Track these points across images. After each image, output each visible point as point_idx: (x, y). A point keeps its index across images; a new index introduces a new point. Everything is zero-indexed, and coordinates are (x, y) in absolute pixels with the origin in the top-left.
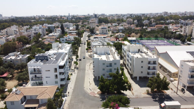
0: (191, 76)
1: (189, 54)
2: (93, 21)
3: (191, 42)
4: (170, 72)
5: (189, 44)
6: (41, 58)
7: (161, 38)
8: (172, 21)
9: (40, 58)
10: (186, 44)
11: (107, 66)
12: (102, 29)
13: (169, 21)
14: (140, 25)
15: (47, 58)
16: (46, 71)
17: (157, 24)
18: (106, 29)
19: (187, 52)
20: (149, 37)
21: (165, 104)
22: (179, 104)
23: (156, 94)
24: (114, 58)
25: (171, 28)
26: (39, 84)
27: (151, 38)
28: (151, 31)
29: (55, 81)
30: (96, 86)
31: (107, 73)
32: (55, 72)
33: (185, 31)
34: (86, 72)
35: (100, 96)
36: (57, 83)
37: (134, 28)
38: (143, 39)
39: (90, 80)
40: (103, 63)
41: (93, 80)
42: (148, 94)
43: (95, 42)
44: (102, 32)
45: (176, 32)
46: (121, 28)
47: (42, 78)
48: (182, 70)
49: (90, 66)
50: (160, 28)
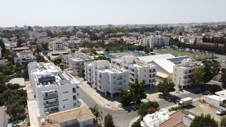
0: (184, 78)
1: (169, 61)
2: (43, 34)
3: (153, 52)
4: (162, 78)
5: (153, 54)
6: (48, 80)
7: (125, 50)
8: (121, 33)
9: (46, 80)
10: (150, 54)
11: (118, 79)
12: (57, 44)
13: (118, 34)
14: (94, 38)
15: (54, 79)
16: (64, 93)
17: (110, 37)
18: (62, 44)
19: (168, 59)
20: (115, 50)
21: (182, 101)
22: (191, 99)
23: (166, 97)
24: (119, 71)
25: (126, 40)
26: (51, 111)
27: (117, 51)
28: (110, 44)
29: (74, 103)
30: (110, 101)
31: (118, 86)
32: (73, 93)
33: (142, 42)
34: (85, 90)
35: (123, 109)
36: (76, 105)
37: (89, 41)
38: (110, 52)
39: (98, 98)
40: (114, 77)
41: (101, 97)
42: (160, 98)
43: (73, 58)
44: (57, 48)
45: (133, 44)
46: (78, 42)
47: (58, 102)
48: (176, 73)
49: (82, 84)
50: (116, 41)
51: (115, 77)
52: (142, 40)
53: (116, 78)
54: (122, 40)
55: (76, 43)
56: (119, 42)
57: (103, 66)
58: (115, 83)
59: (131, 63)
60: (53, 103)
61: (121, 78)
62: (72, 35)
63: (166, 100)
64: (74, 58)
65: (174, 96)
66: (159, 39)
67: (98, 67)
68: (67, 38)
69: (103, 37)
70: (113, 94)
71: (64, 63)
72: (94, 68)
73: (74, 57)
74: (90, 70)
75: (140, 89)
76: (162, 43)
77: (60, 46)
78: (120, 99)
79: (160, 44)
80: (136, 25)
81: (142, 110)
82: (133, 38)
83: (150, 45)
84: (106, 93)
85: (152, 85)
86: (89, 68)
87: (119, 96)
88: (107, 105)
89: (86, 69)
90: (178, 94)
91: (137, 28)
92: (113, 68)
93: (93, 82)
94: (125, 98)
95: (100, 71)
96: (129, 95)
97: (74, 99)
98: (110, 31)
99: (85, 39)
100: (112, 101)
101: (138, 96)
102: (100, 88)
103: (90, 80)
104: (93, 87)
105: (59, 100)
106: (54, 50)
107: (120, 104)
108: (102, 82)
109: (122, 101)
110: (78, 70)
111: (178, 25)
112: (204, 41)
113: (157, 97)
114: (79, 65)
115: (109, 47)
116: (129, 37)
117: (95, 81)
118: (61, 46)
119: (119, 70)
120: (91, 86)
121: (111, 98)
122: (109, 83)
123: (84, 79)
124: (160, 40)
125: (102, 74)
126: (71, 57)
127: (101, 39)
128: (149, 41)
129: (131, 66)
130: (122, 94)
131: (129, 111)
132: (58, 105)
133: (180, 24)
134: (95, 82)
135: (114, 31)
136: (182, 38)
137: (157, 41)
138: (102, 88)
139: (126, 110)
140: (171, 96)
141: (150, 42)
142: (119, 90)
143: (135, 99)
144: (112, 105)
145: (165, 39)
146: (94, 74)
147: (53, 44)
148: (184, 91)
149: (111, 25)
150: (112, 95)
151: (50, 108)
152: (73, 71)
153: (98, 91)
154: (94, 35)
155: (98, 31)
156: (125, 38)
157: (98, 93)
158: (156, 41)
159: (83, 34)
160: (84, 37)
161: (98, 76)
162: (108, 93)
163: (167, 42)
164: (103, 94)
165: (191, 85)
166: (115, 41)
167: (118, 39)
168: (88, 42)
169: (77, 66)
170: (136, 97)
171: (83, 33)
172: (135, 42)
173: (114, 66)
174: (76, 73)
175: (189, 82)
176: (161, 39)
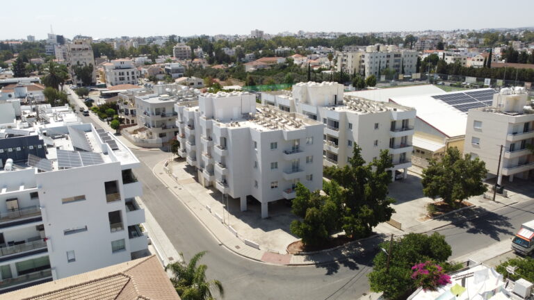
0: (510, 148)
1: (439, 101)
6: (14, 151)
8: (286, 49)
9: (10, 150)
11: (286, 152)
12: (117, 68)
13: (280, 49)
15: (40, 147)
16: (65, 201)
18: (132, 70)
19: (434, 97)
20: (272, 83)
23: (454, 214)
24: (290, 125)
25: (301, 62)
26: (20, 273)
27: (277, 86)
28: (260, 71)
29: (112, 243)
30: (259, 230)
31: (288, 177)
32: (109, 200)
33: (343, 65)
34: (175, 192)
35: (307, 259)
36: (123, 248)
37: (205, 66)
38: (258, 87)
39: (216, 216)
40: (272, 144)
41: (226, 213)
42: (434, 216)
43: (148, 96)
44: (118, 79)
45: (320, 70)
46: (175, 65)
47: (45, 239)
48: (477, 135)
49: (170, 172)
50: (275, 65)
51: (274, 146)
52: (345, 58)
53: (281, 147)
54: (291, 62)
55: (170, 68)
56: (283, 67)
57: (236, 112)
58: (274, 166)
59: (326, 103)
60: (27, 244)
61: (296, 149)
62: (163, 53)
63: (457, 226)
64: (152, 95)
65: (480, 209)
66: (388, 56)
67: (219, 113)
68: (150, 60)
69: (240, 58)
70: (269, 203)
71: (123, 113)
72: (203, 118)
73: (153, 92)
74: (192, 127)
75: (373, 186)
76: (398, 66)
77: (126, 74)
78: (295, 221)
79: (391, 69)
80: (323, 34)
81: (387, 272)
82: (318, 58)
83: (367, 71)
84: (243, 202)
85: (398, 173)
86: (188, 120)
87: (293, 211)
88: (247, 243)
89: (182, 123)
90: (491, 202)
91: (327, 38)
92: (269, 116)
93: (203, 166)
94: (314, 222)
95: (223, 126)
96: (330, 209)
97: (111, 227)
98: (258, 45)
99: (196, 60)
100: (266, 229)
101: (365, 215)
102: (225, 182)
103: (194, 159)
104: (203, 182)
105: (48, 232)
106: (109, 85)
107: (294, 239)
108: (230, 163)
109: (305, 231)
110: (160, 130)
111: (426, 34)
112: (508, 61)
113: (422, 215)
114: (163, 116)
115: (257, 76)
116: (309, 56)
117: (206, 159)
118: (128, 74)
119: (290, 123)
120: (197, 179)
121: (260, 218)
122: (256, 166)
123: (176, 156)
124: (392, 59)
125: (230, 134)
126: (141, 94)
127: (235, 62)
128: (363, 61)
129: (326, 113)
130: (304, 206)
131: (332, 269)
132: (46, 250)
133: (430, 31)
134: (207, 164)
135: (270, 44)
136: (448, 55)
137: (385, 59)
138: (231, 182)
139: (318, 265)
140: (469, 210)
141: (366, 64)
142: (288, 191)
143: (353, 223)
144: (265, 243)
145: (405, 56)
146: (204, 135)
147: (107, 70)
148: (510, 193)
149: (261, 33)
150: (264, 209)
151: (12, 263)
152: (147, 135)
153: (217, 195)
154: (218, 51)
155: (228, 45)
156: (295, 57)
157: (218, 202)
158: (382, 60)
159: (190, 49)
160: (193, 57)
161: (218, 142)
162: (252, 201)
163: (409, 64)
164: (232, 205)
165: (524, 172)
166: (271, 66)
167: (280, 60)
168: (201, 66)
169: (159, 118)
170: (356, 217)
171: (189, 47)
172: (323, 66)
173: (270, 112)
174: (156, 138)
175: (520, 164)
176: (396, 56)
